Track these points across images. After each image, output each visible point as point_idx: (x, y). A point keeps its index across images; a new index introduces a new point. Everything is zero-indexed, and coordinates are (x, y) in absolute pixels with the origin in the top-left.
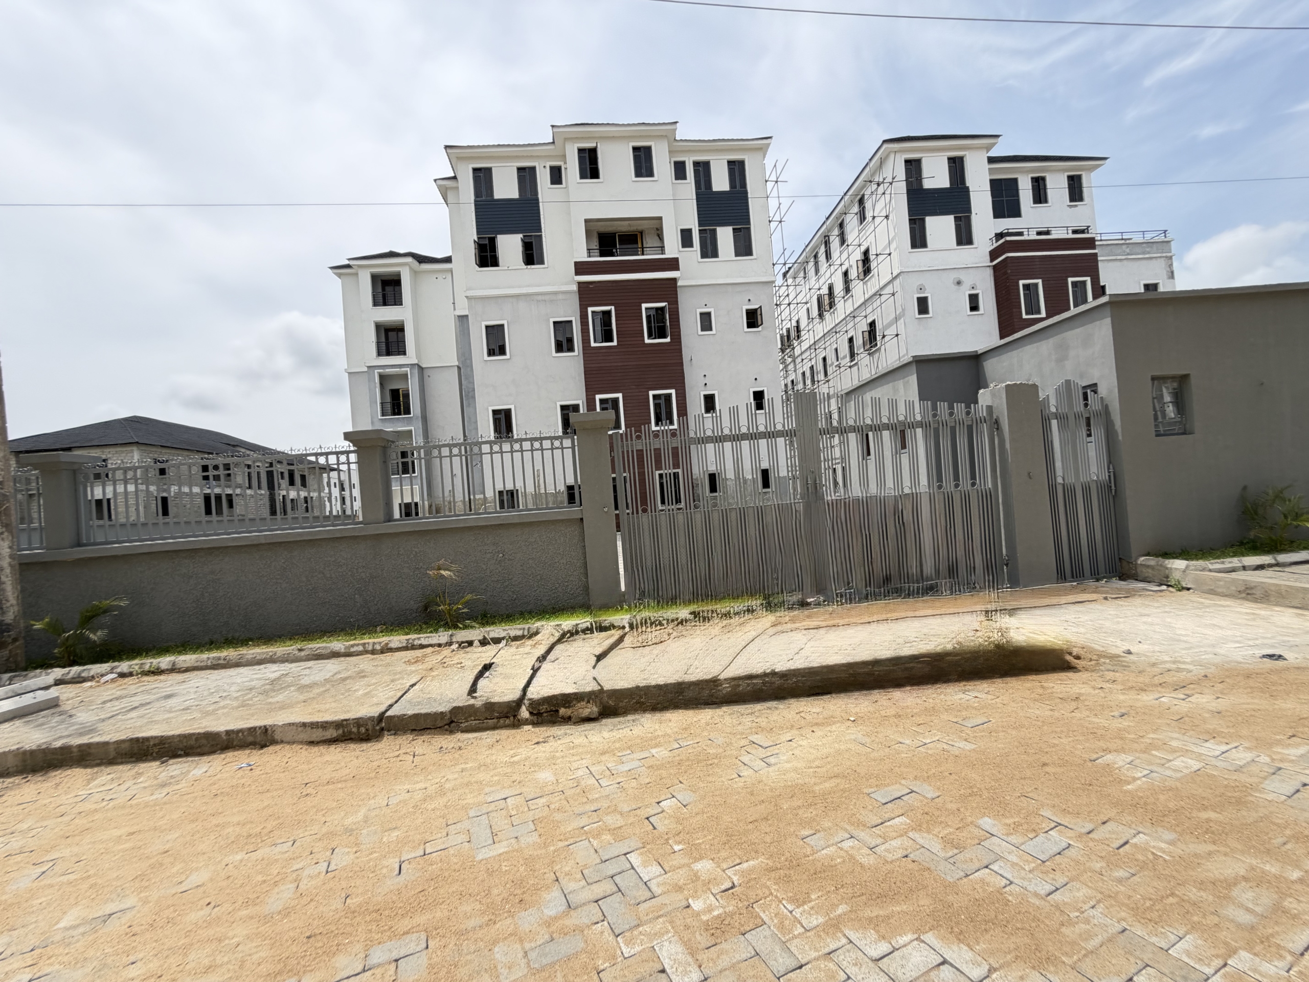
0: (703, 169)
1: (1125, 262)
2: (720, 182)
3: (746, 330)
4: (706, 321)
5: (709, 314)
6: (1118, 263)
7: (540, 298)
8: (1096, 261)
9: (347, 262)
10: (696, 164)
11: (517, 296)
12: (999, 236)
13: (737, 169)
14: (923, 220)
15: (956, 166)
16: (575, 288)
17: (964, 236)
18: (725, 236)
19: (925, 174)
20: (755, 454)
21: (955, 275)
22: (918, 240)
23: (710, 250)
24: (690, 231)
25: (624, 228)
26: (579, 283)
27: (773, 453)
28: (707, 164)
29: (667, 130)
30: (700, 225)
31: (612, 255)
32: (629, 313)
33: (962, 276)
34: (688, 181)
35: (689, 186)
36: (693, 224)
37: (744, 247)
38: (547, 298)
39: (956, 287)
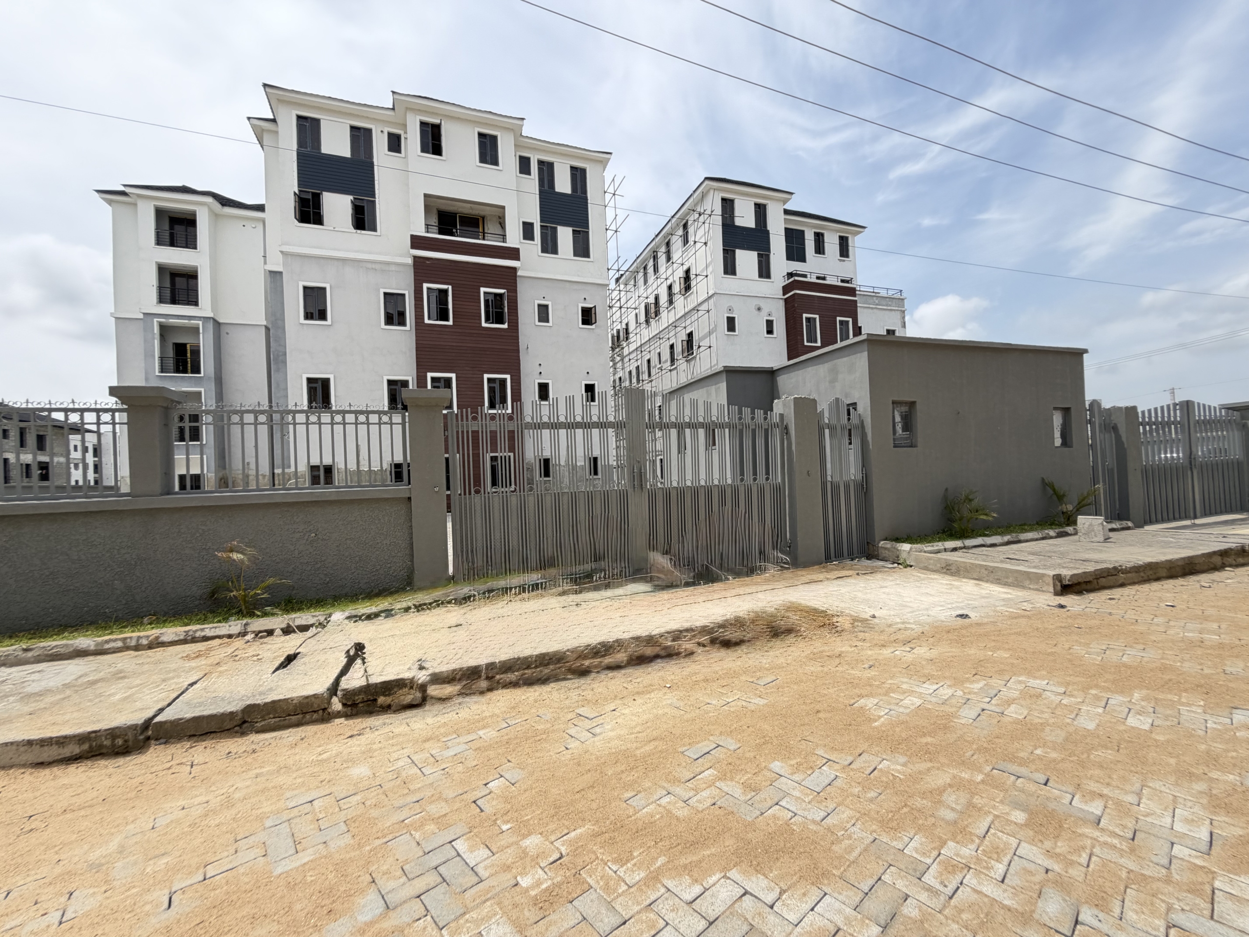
0: (547, 170)
1: (875, 310)
2: (563, 184)
3: (581, 326)
4: (543, 313)
5: (546, 306)
6: (870, 310)
7: (370, 266)
8: (856, 307)
9: (122, 188)
10: (541, 163)
11: (344, 261)
12: (790, 275)
13: (578, 176)
14: (734, 252)
15: (761, 211)
16: (410, 261)
17: (764, 271)
18: (565, 235)
19: (737, 213)
20: (588, 441)
21: (756, 302)
22: (730, 268)
23: (550, 246)
24: (532, 224)
25: (466, 210)
26: (415, 258)
27: (604, 441)
28: (551, 165)
29: (515, 125)
30: (541, 221)
31: (452, 234)
32: (467, 295)
33: (762, 303)
34: (532, 177)
35: (532, 183)
36: (535, 218)
37: (582, 249)
38: (377, 266)
39: (757, 312)
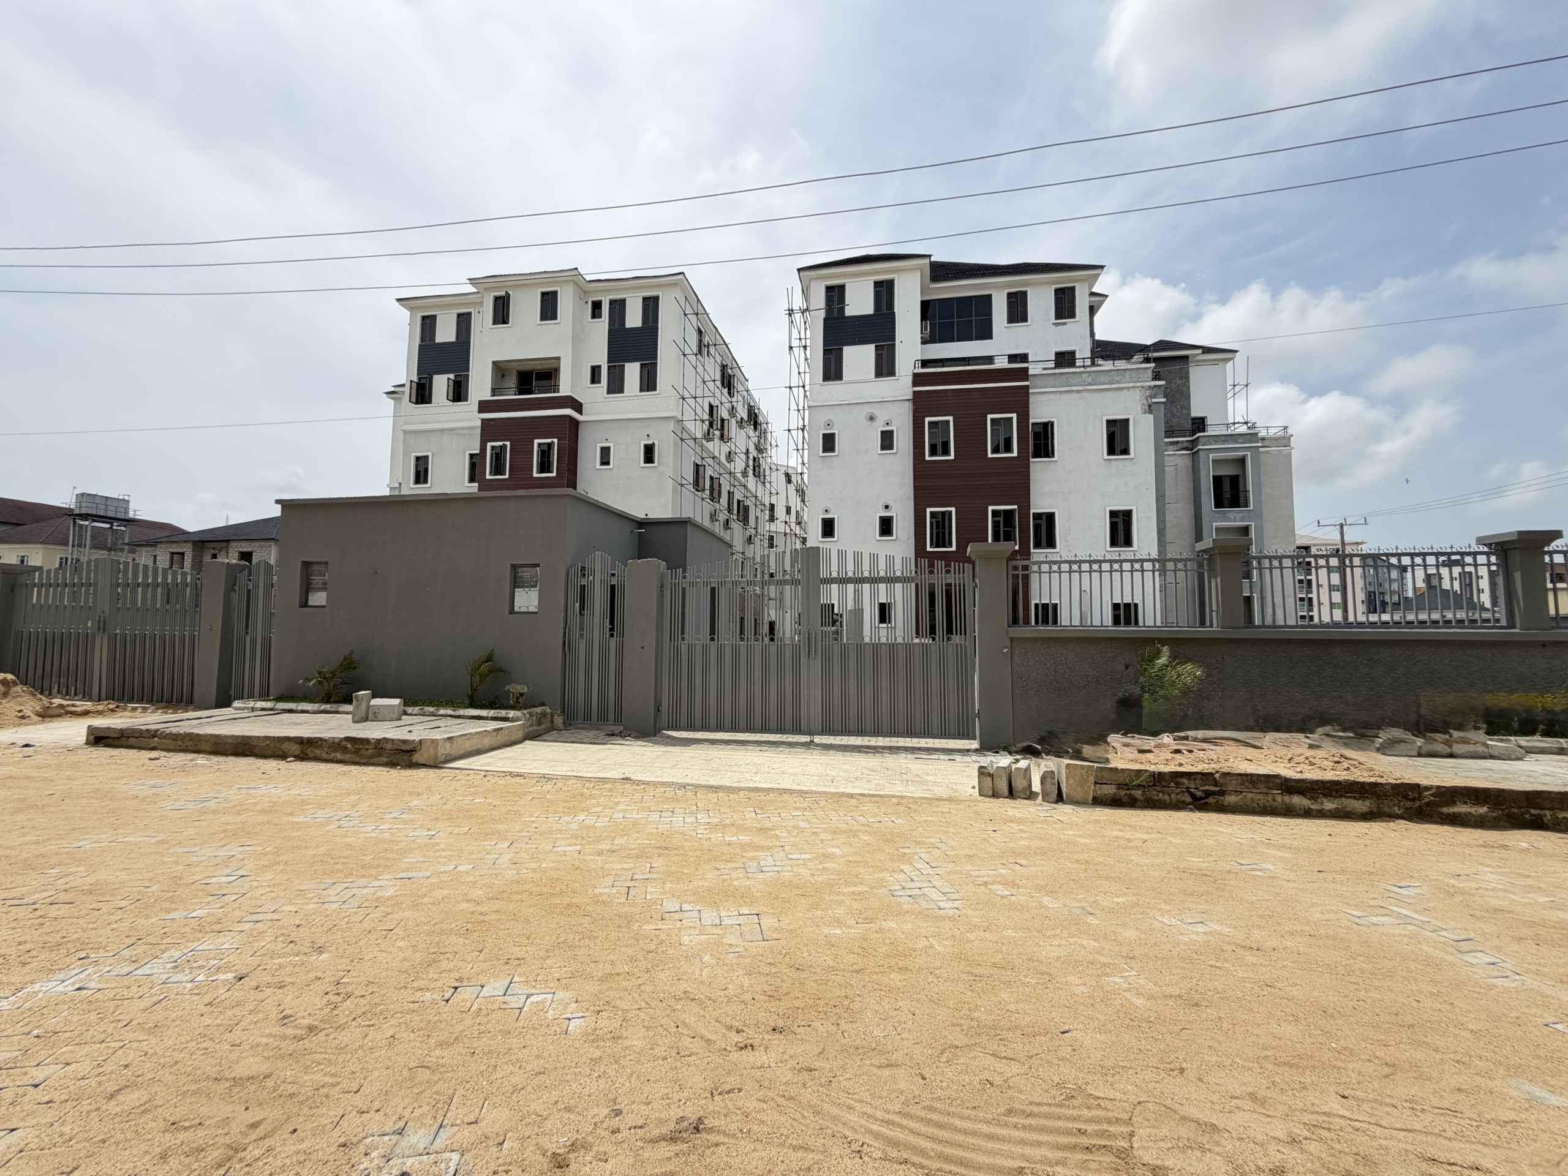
0: (618, 307)
1: (1084, 394)
2: (634, 319)
4: (605, 457)
5: (608, 448)
7: (460, 432)
8: (1027, 394)
9: (393, 389)
10: (612, 302)
11: (442, 431)
12: (925, 363)
13: (651, 305)
14: (841, 350)
15: (884, 291)
16: (479, 423)
17: (885, 367)
18: (632, 371)
19: (848, 299)
21: (869, 410)
22: (833, 370)
23: (616, 386)
24: (599, 367)
25: (539, 366)
26: (483, 420)
28: (622, 302)
29: (573, 276)
30: (609, 362)
31: (531, 393)
32: (522, 450)
33: (876, 411)
34: (603, 319)
35: (603, 325)
36: (603, 361)
37: (649, 383)
38: (466, 432)
39: (869, 423)
